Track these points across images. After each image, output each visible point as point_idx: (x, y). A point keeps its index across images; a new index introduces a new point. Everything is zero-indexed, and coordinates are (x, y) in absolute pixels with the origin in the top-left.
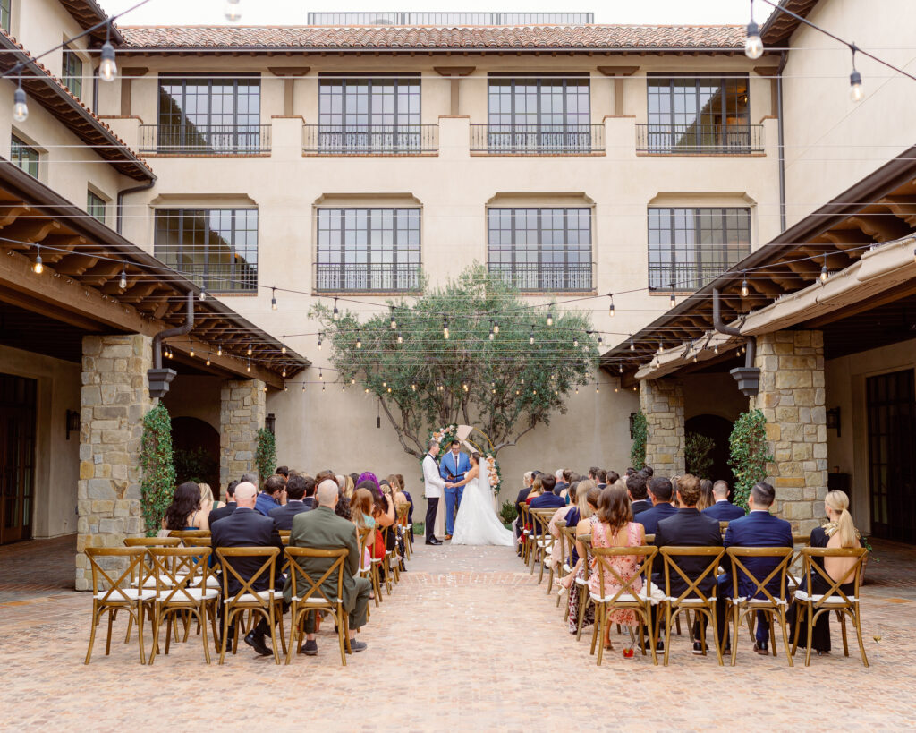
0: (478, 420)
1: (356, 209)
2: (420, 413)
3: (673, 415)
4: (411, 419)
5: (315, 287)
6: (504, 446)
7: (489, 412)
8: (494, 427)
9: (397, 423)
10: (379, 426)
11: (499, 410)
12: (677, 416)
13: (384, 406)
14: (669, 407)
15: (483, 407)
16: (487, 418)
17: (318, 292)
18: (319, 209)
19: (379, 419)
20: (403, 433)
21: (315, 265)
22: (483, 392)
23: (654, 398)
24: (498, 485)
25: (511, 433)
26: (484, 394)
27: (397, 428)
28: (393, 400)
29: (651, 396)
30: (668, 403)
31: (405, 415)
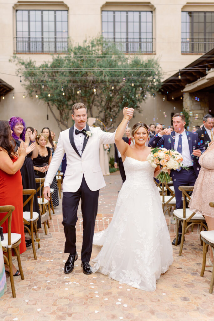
0: (98, 116)
1: (35, 10)
2: (68, 112)
3: (203, 112)
4: (64, 116)
5: (15, 50)
6: (111, 129)
7: (104, 112)
8: (106, 120)
9: (57, 118)
10: (48, 119)
11: (108, 110)
12: (205, 112)
13: (50, 108)
14: (201, 107)
15: (100, 109)
16: (102, 115)
17: (17, 52)
18: (17, 11)
19: (48, 116)
20: (60, 123)
21: (15, 39)
22: (100, 101)
23: (193, 103)
24: (109, 149)
25: (115, 122)
26: (102, 102)
27: (57, 120)
28: (54, 105)
29: (191, 101)
30: (200, 105)
31: (61, 114)
